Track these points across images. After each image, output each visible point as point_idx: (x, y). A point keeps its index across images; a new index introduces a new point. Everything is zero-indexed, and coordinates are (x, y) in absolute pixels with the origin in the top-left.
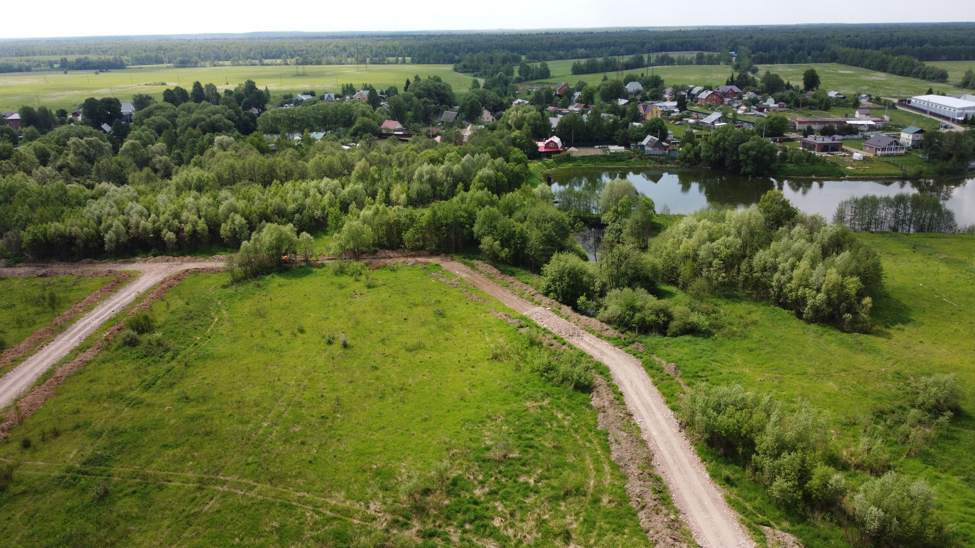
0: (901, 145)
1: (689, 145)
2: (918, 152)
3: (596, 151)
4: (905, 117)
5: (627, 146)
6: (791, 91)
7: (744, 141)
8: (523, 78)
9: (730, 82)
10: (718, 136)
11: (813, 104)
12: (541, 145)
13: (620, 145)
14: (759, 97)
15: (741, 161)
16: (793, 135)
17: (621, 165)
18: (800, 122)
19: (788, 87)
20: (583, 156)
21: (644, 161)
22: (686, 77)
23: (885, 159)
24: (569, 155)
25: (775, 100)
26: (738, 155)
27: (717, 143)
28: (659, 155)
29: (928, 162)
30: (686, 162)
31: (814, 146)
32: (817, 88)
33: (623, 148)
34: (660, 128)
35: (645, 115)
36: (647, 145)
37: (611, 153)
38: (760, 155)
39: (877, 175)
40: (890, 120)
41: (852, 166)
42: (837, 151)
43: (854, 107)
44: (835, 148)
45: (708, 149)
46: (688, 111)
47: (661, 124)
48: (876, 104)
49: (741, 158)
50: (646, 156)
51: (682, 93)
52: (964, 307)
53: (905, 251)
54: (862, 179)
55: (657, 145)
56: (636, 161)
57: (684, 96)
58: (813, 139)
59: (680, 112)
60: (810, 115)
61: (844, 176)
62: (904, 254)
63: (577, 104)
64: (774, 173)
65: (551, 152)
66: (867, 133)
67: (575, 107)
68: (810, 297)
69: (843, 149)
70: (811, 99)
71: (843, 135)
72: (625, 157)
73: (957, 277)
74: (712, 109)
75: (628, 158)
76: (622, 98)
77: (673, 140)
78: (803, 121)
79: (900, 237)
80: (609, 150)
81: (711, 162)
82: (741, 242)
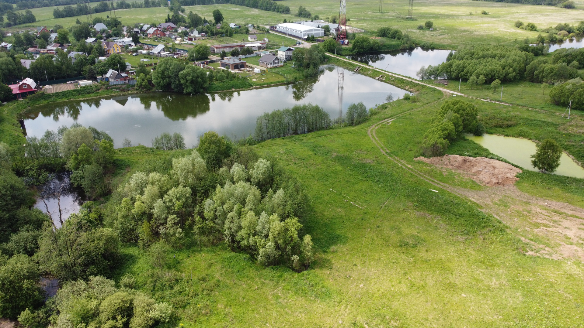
0: (280, 60)
1: (142, 75)
2: (290, 63)
3: (68, 86)
4: (276, 38)
5: (94, 79)
6: (207, 25)
7: (181, 70)
8: (12, 23)
9: (168, 20)
10: (162, 67)
11: (222, 33)
12: (15, 88)
13: (88, 79)
14: (188, 30)
15: (182, 84)
16: (214, 58)
17: (92, 96)
18: (217, 48)
19: (205, 21)
20: (57, 93)
21: (110, 91)
22: (139, 17)
23: (274, 70)
24: (43, 94)
25: (198, 31)
26: (179, 80)
27: (163, 72)
28: (121, 85)
29: (299, 70)
30: (143, 88)
31: (229, 66)
32: (222, 21)
33: (90, 82)
34: (119, 62)
35: (109, 50)
36: (110, 77)
37: (81, 88)
38: (195, 78)
39: (272, 83)
40: (269, 41)
41: (256, 79)
42: (244, 67)
43: (246, 33)
44: (242, 66)
45: (157, 77)
46: (141, 44)
47: (119, 59)
48: (258, 31)
49: (182, 82)
50: (111, 86)
51: (135, 30)
52: (366, 208)
53: (309, 154)
54: (263, 87)
55: (118, 77)
56: (103, 91)
57: (137, 32)
58: (228, 60)
59: (135, 45)
60: (222, 41)
61: (252, 87)
62: (310, 157)
63: (54, 44)
64: (207, 90)
65: (26, 93)
66: (259, 52)
67: (53, 47)
68: (260, 245)
69: (247, 66)
70: (220, 30)
71: (245, 55)
72: (94, 89)
73: (350, 175)
74: (158, 41)
75: (97, 90)
76: (91, 37)
77: (131, 70)
78: (218, 46)
79: (302, 140)
80: (79, 84)
81: (161, 86)
82: (190, 190)
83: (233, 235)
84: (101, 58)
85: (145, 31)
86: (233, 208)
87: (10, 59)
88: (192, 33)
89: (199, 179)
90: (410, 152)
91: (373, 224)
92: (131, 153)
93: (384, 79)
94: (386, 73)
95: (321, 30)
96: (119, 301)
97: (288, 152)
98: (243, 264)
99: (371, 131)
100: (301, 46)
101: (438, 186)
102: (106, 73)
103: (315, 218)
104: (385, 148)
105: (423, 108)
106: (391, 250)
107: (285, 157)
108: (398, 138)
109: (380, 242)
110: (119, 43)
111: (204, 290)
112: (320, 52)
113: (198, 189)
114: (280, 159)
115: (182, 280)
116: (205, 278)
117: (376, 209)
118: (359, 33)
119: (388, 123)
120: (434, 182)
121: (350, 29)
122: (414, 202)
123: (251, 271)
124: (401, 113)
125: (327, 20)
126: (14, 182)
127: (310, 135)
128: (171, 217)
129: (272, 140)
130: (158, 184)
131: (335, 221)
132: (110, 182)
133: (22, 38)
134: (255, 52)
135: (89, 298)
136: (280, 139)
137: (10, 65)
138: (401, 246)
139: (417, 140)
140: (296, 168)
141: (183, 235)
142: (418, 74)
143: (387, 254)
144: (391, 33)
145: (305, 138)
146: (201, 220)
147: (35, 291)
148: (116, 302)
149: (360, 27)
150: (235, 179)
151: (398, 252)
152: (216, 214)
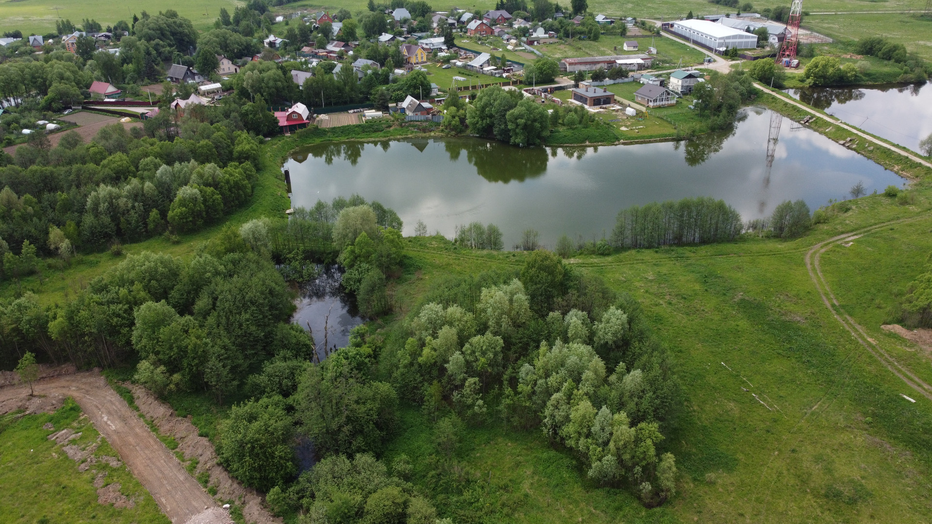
0: (672, 94)
1: (453, 109)
2: (687, 100)
3: (348, 119)
4: (671, 47)
5: (384, 108)
6: (560, 16)
7: (511, 107)
9: (500, 6)
10: (483, 100)
11: (581, 33)
12: (281, 117)
13: (378, 109)
14: (529, 25)
15: (509, 130)
17: (380, 137)
18: (570, 64)
19: (558, 9)
20: (334, 128)
21: (405, 129)
23: (659, 113)
24: (316, 128)
25: (545, 29)
26: (505, 123)
27: (483, 108)
28: (421, 121)
29: (701, 115)
30: (452, 130)
31: (586, 99)
32: (585, 11)
33: (380, 113)
34: (422, 84)
35: (409, 58)
36: (408, 107)
37: (366, 122)
38: (529, 122)
39: (651, 137)
40: (657, 53)
41: (626, 126)
42: (609, 103)
43: (621, 35)
44: (608, 100)
45: (474, 115)
46: (456, 49)
47: (422, 79)
48: (642, 30)
49: (509, 127)
50: (406, 123)
51: (450, 21)
52: (778, 411)
53: (696, 288)
54: (637, 143)
55: (419, 108)
56: (396, 129)
57: (453, 24)
58: (584, 89)
59: (448, 49)
60: (580, 49)
61: (619, 141)
62: (696, 294)
63: (336, 42)
64: (547, 141)
65: (296, 125)
66: (636, 74)
67: (335, 46)
68: (594, 455)
69: (615, 100)
70: (580, 27)
71: (614, 79)
72: (383, 126)
73: (760, 341)
74: (482, 43)
75: (387, 127)
76: (386, 32)
77: (438, 96)
78: (573, 61)
79: (688, 258)
80: (364, 116)
81: (478, 129)
82: (502, 341)
83: (556, 427)
84: (398, 71)
85: (463, 23)
86: (561, 384)
87: (280, 72)
88: (535, 31)
89: (517, 325)
90: (878, 311)
91: (786, 443)
92: (425, 246)
93: (854, 146)
94: (860, 134)
95: (753, 37)
96: (389, 503)
97: (661, 279)
98: (566, 475)
99: (811, 257)
100: (711, 66)
101: (919, 389)
102: (402, 100)
103: (688, 413)
104: (832, 296)
105: (919, 218)
106: (809, 500)
107: (654, 288)
108: (859, 278)
109: (792, 482)
110: (424, 46)
111: (503, 505)
112: (742, 83)
113: (514, 340)
114: (647, 292)
115: (476, 482)
116: (508, 486)
117: (794, 417)
118: (822, 44)
119: (847, 243)
120: (911, 380)
121: (806, 35)
122: (865, 414)
123: (576, 490)
124: (876, 224)
125: (767, 14)
126: (273, 285)
127: (704, 250)
128: (471, 380)
129: (638, 252)
130: (458, 325)
131: (720, 425)
132: (393, 293)
133: (297, 32)
134: (631, 74)
135: (352, 487)
136: (651, 251)
137: (279, 81)
138: (826, 496)
139: (895, 289)
140: (671, 312)
141: (484, 410)
142: (923, 144)
143: (801, 505)
144: (885, 49)
145: (692, 255)
146: (512, 393)
147: (288, 461)
148: (386, 503)
149: (827, 31)
150: (569, 335)
151: (821, 506)
152: (536, 388)
